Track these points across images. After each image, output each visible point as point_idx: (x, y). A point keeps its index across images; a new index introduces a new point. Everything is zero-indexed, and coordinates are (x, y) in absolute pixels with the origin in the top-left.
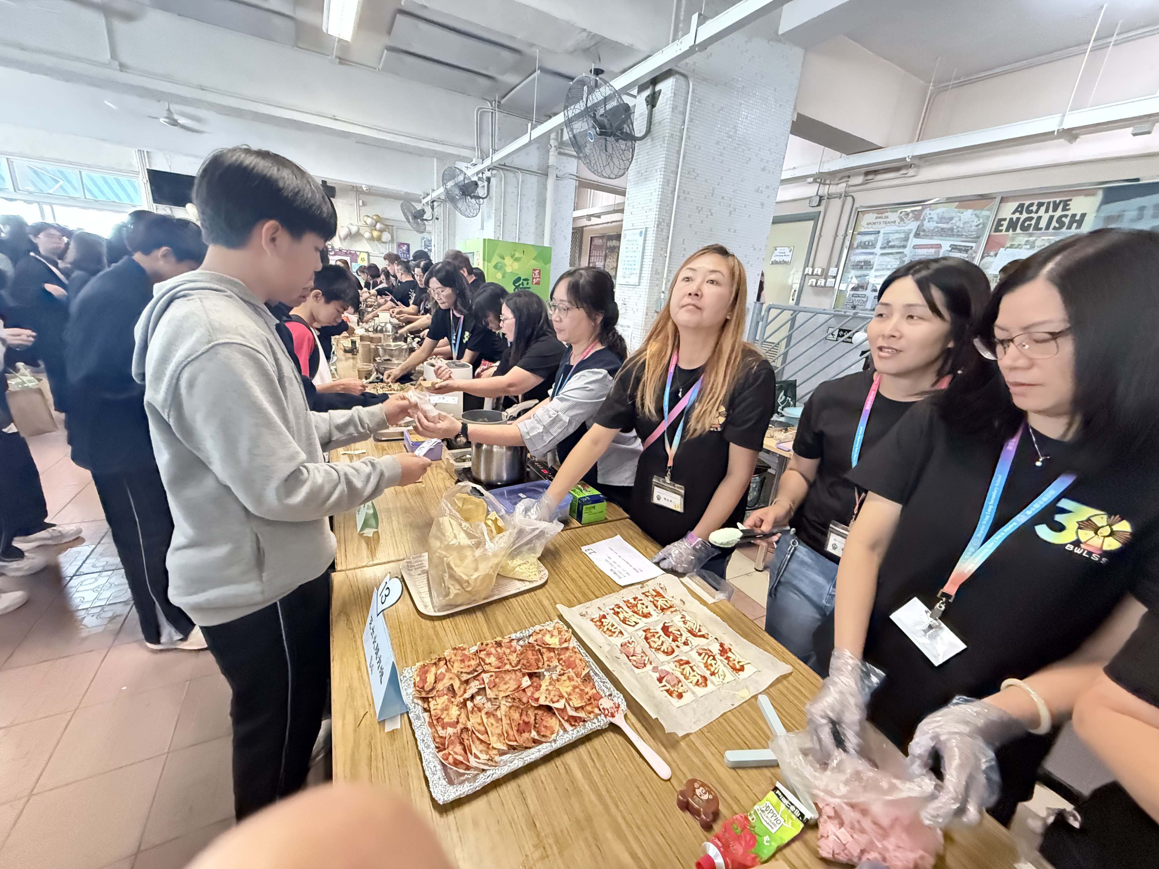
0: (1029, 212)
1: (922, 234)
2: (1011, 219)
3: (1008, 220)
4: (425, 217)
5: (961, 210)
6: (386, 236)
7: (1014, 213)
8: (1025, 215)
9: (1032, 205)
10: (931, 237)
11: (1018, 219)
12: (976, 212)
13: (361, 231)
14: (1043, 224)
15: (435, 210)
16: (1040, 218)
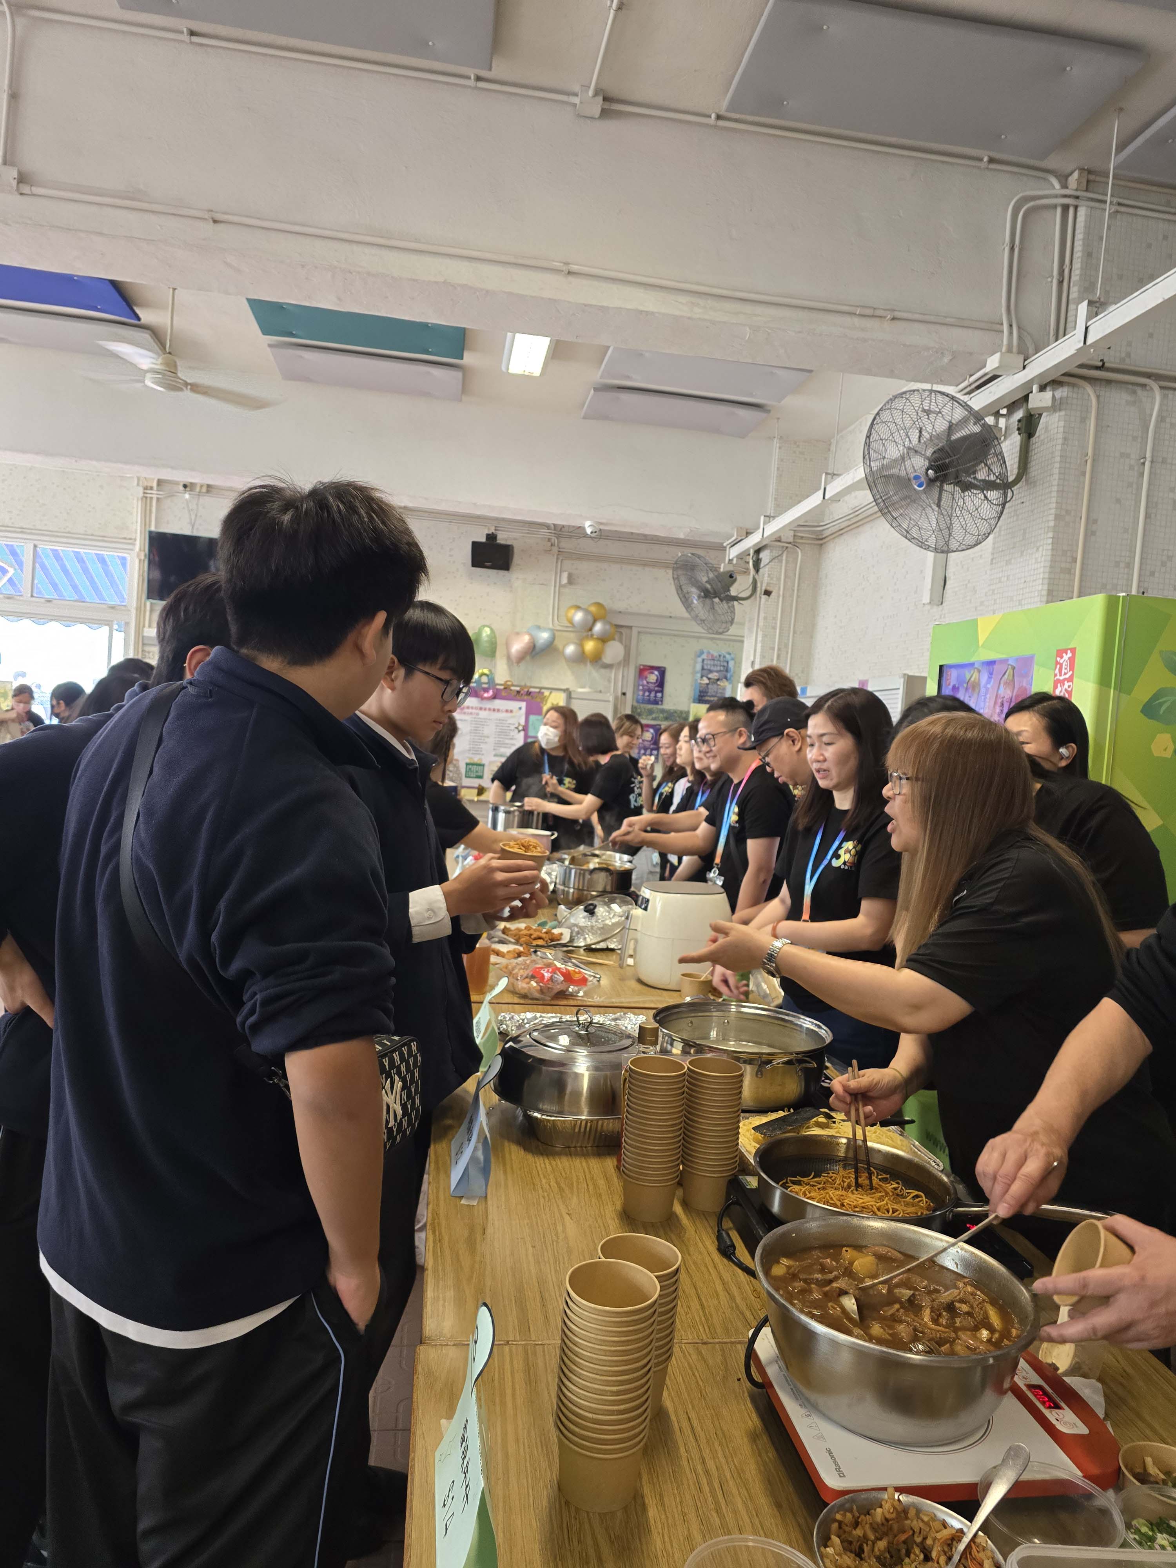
4: (733, 592)
6: (614, 651)
13: (558, 643)
15: (764, 571)
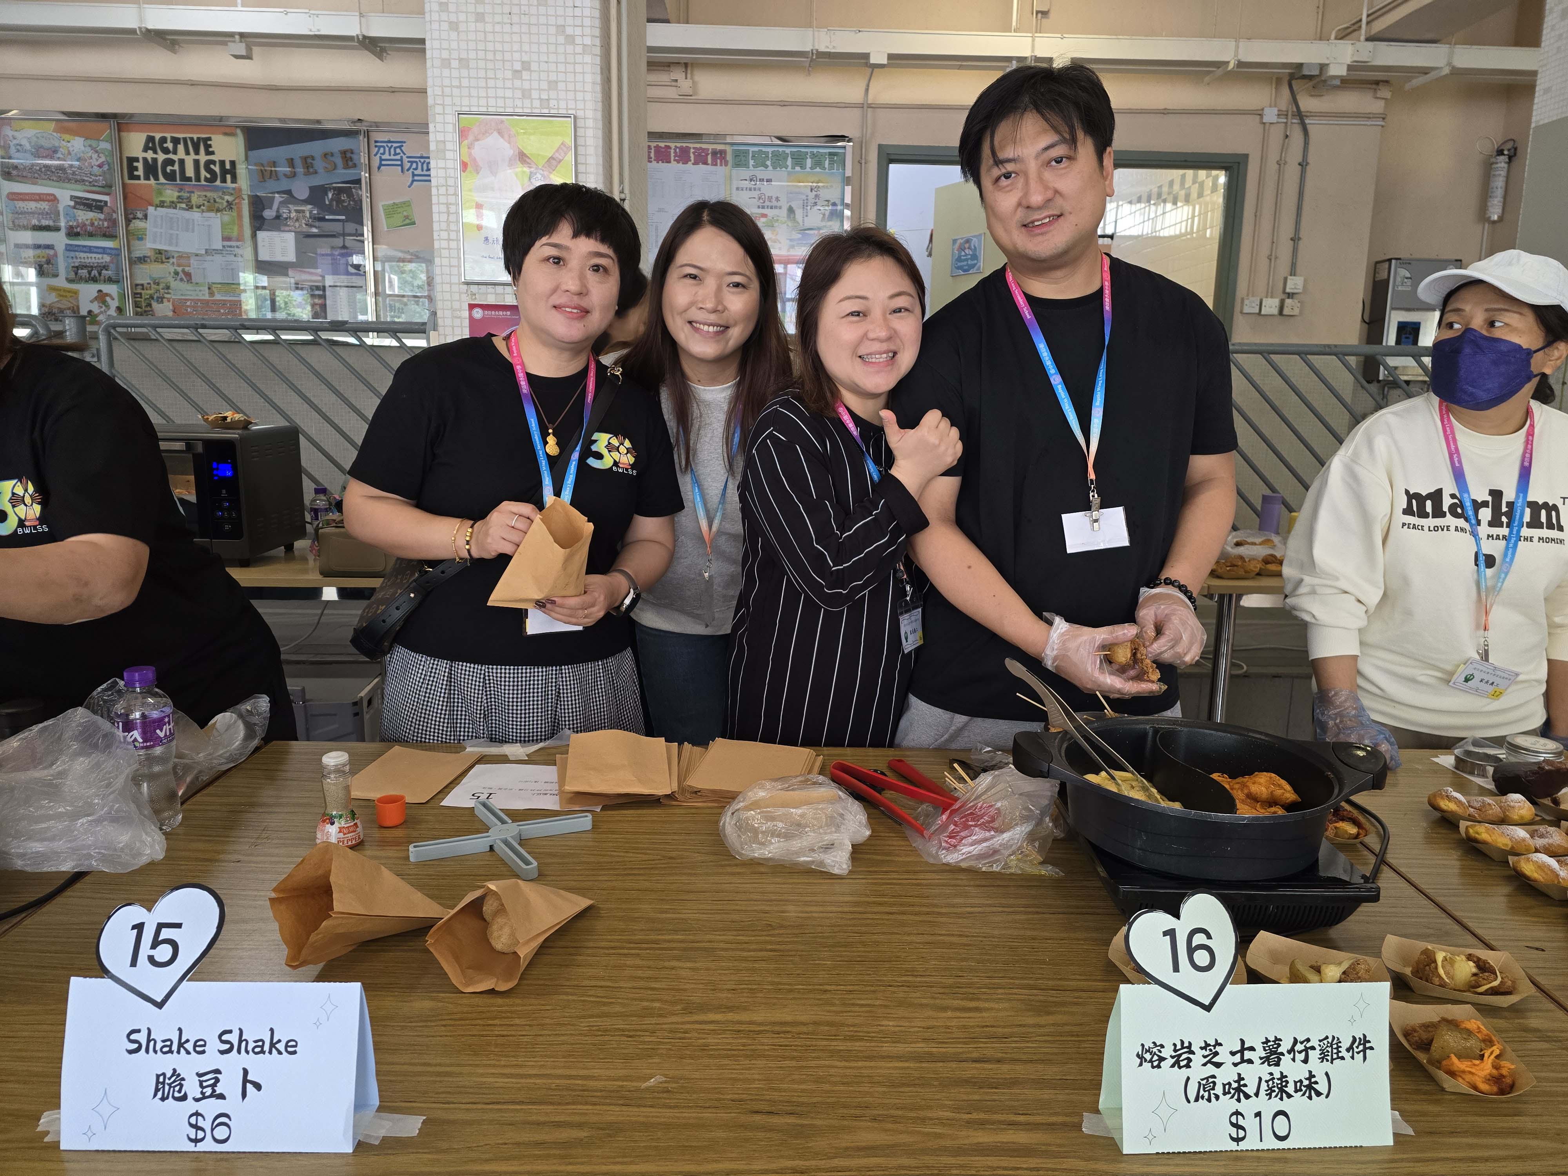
0: (166, 151)
1: (14, 172)
2: (145, 159)
3: (141, 160)
5: (67, 137)
7: (145, 150)
8: (161, 157)
9: (163, 140)
10: (34, 181)
11: (155, 160)
12: (89, 142)
14: (190, 172)
16: (182, 162)
